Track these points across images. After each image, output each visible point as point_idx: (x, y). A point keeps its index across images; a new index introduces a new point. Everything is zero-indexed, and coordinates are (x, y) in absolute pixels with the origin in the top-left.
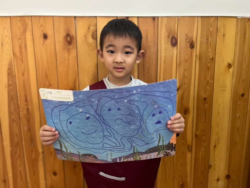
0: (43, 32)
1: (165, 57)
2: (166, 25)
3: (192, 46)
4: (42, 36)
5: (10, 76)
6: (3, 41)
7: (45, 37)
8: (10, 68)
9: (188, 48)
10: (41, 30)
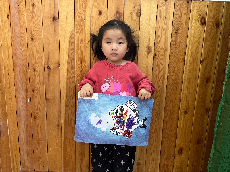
0: (99, 9)
1: (194, 34)
2: (198, 7)
3: (218, 25)
4: (98, 12)
5: (70, 42)
6: (68, 15)
7: (100, 13)
8: (71, 36)
9: (214, 27)
10: (97, 8)
